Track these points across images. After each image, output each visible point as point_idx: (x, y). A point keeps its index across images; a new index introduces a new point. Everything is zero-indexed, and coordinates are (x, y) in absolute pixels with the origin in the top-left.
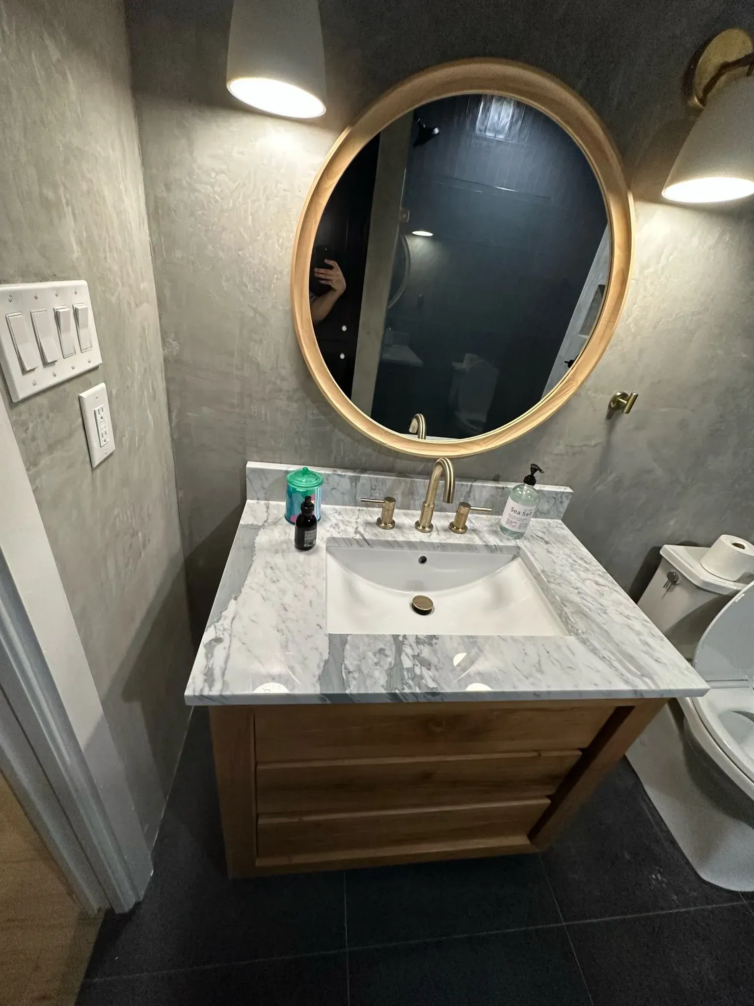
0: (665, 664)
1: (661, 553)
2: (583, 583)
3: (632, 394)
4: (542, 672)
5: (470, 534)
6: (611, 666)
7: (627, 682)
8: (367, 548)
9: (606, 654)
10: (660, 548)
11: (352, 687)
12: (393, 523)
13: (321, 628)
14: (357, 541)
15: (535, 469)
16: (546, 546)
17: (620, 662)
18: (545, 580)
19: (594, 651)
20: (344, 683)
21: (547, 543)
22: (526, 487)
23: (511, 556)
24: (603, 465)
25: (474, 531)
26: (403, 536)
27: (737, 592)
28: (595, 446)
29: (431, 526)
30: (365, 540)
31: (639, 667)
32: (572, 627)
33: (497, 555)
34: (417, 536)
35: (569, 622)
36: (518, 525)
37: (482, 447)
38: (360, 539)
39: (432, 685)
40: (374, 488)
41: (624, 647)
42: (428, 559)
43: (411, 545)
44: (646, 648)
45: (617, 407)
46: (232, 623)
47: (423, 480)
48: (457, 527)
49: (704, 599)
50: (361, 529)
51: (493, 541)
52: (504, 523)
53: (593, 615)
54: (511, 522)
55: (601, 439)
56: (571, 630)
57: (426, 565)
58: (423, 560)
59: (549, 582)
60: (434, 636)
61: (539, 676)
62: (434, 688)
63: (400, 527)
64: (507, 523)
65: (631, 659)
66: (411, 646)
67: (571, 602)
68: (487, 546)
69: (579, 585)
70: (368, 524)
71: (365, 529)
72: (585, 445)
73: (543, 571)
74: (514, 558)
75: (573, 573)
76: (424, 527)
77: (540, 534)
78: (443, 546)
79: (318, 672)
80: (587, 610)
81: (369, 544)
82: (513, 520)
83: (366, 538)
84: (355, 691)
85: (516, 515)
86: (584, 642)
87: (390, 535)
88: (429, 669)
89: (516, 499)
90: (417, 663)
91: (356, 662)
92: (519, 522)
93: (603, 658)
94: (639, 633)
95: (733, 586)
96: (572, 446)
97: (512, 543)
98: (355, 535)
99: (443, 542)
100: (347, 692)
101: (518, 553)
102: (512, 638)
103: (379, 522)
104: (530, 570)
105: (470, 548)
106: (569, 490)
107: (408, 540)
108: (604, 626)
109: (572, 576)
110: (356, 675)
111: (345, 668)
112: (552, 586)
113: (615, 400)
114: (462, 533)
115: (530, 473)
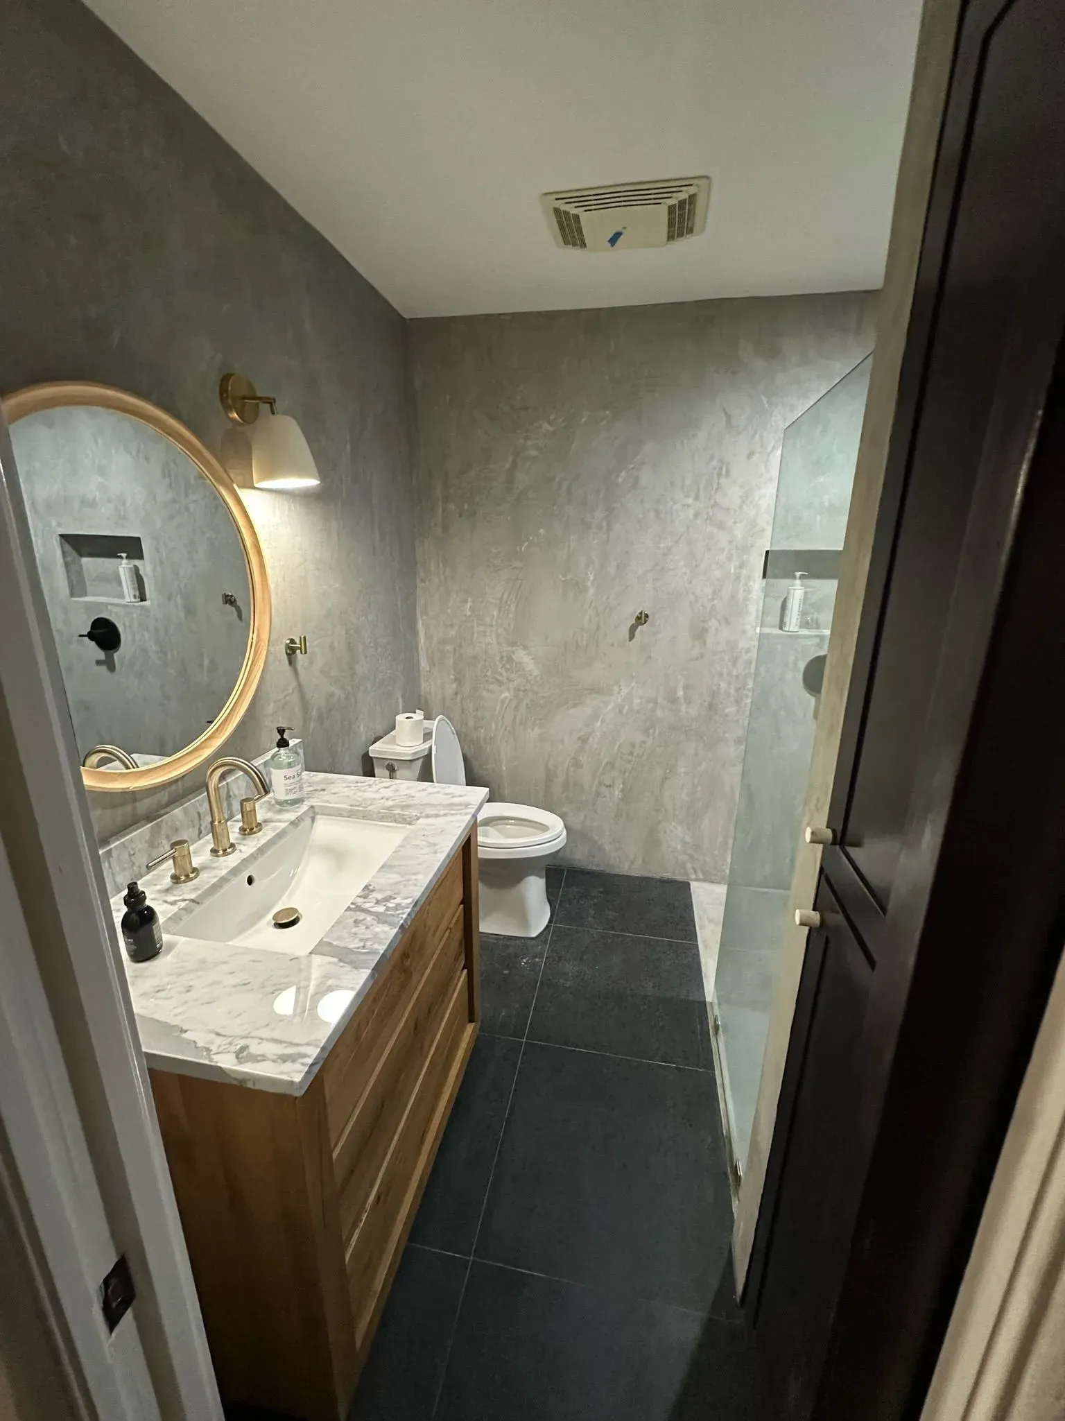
1: (370, 755)
2: (379, 793)
4: (435, 845)
5: (266, 826)
6: (452, 814)
7: (466, 814)
9: (442, 813)
10: (368, 753)
11: (380, 948)
12: (194, 870)
13: (297, 957)
14: (185, 909)
16: (325, 792)
17: (453, 810)
19: (437, 816)
20: (374, 952)
21: (323, 790)
23: (311, 819)
25: (265, 821)
29: (232, 845)
30: (193, 901)
31: (460, 805)
32: (410, 818)
33: (302, 826)
34: (231, 861)
35: (405, 817)
38: (187, 904)
39: (409, 901)
40: (132, 853)
41: (444, 803)
44: (450, 796)
48: (250, 828)
50: (171, 899)
53: (410, 802)
56: (409, 821)
60: (366, 886)
61: (437, 848)
62: (413, 901)
63: (204, 868)
65: (453, 804)
66: (365, 902)
67: (392, 807)
68: (292, 823)
69: (380, 796)
70: (168, 890)
71: (175, 896)
73: (351, 805)
74: (313, 819)
75: (367, 793)
76: (224, 850)
78: (261, 851)
79: (348, 968)
80: (404, 803)
81: (198, 904)
83: (192, 898)
84: (385, 947)
86: (427, 816)
87: (207, 878)
88: (395, 898)
90: (384, 903)
91: (357, 940)
93: (445, 815)
94: (438, 792)
95: (426, 746)
97: (304, 807)
98: (177, 906)
100: (382, 952)
101: (314, 812)
102: (399, 846)
103: (175, 879)
104: (339, 815)
105: (281, 835)
108: (423, 803)
110: (368, 944)
111: (358, 948)
112: (370, 808)
114: (259, 831)
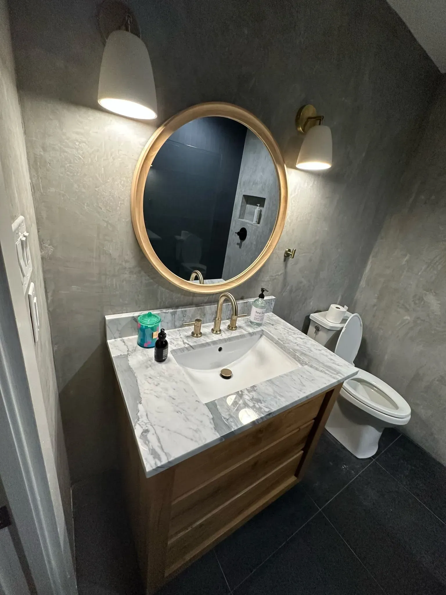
0: (341, 366)
1: (310, 318)
2: (296, 340)
3: (293, 250)
4: (304, 386)
5: (239, 329)
6: (326, 373)
7: (334, 378)
8: (192, 351)
9: (321, 369)
10: (309, 316)
11: (234, 427)
12: (201, 333)
13: (199, 402)
14: (187, 348)
15: (263, 290)
16: (273, 327)
17: (327, 370)
18: (282, 343)
19: (317, 369)
20: (229, 427)
21: (273, 325)
22: (260, 299)
23: (260, 335)
24: (285, 283)
25: (240, 327)
26: (209, 339)
27: (342, 328)
28: (281, 274)
29: (220, 331)
30: (191, 346)
31: (335, 370)
32: (302, 361)
33: (254, 337)
34: (215, 337)
35: (301, 359)
36: (260, 319)
37: (236, 283)
38: (188, 346)
39: (267, 410)
40: (184, 316)
41: (326, 364)
42: (222, 348)
43: (214, 343)
44: (332, 361)
45: (287, 256)
46: (148, 418)
47: (210, 306)
48: (232, 327)
49: (331, 334)
50: (185, 341)
51: (251, 330)
52: (253, 320)
53: (308, 353)
54: (257, 318)
55: (282, 271)
56: (303, 363)
57: (221, 352)
58: (220, 349)
59: (284, 343)
60: (254, 386)
61: (304, 388)
62: (269, 411)
63: (205, 335)
64: (255, 319)
65: (330, 367)
66: (247, 395)
67: (297, 350)
68: (250, 333)
69: (295, 341)
70: (188, 337)
71: (188, 341)
72: (277, 275)
73: (279, 339)
74: (261, 336)
75: (290, 337)
76: (217, 332)
77: (268, 322)
78: (230, 339)
79: (212, 426)
80: (304, 352)
81: (193, 348)
82: (258, 317)
83: (191, 345)
84: (236, 428)
85: (258, 314)
86: (311, 366)
87: (202, 340)
88: (261, 403)
89: (256, 306)
90: (255, 402)
91: (227, 413)
92: (260, 318)
93: (321, 371)
94: (327, 356)
95: (340, 326)
96: (272, 276)
97: (259, 329)
98: (185, 345)
99: (229, 337)
100: (233, 430)
101: (263, 333)
102: (285, 375)
103: (193, 334)
104: (272, 340)
105: (242, 336)
106: (274, 297)
107: (213, 340)
108: (314, 357)
109: (290, 338)
110: (231, 420)
111: (225, 418)
112: (286, 345)
113: (286, 253)
114: (235, 330)
115: (261, 293)
